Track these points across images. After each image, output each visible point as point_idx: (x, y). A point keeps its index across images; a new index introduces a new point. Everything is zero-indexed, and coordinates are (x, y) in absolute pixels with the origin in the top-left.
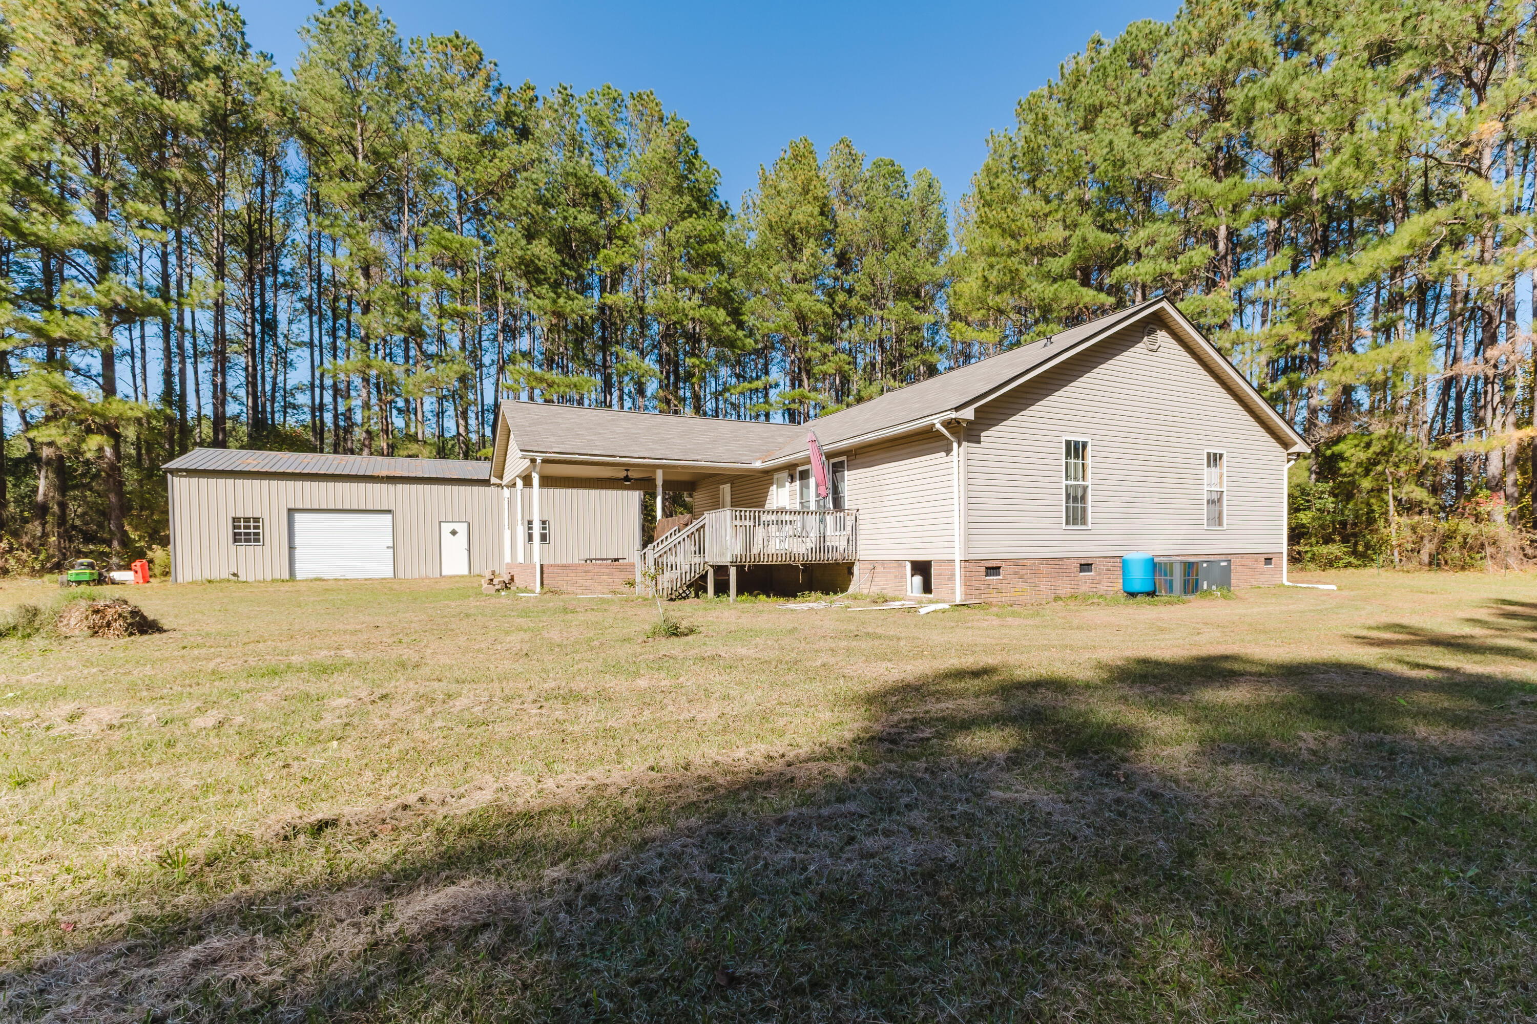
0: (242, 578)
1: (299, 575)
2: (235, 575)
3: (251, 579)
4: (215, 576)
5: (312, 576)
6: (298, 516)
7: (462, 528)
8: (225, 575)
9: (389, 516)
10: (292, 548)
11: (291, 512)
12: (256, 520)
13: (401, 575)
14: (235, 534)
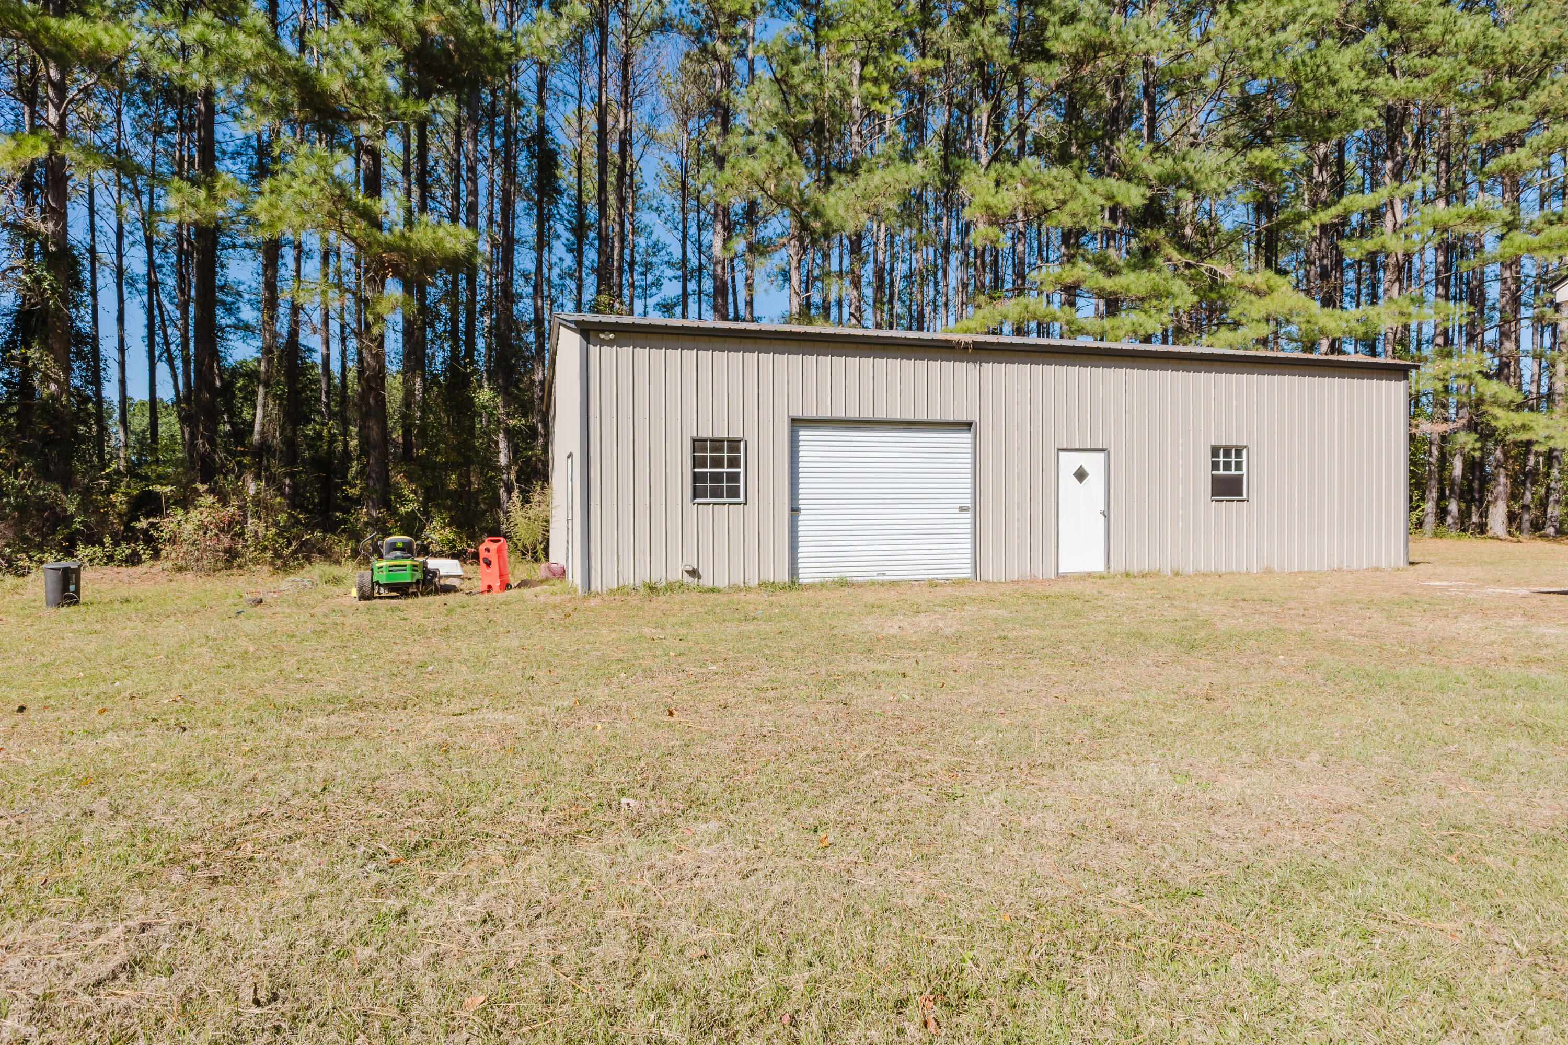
0: (707, 581)
1: (805, 577)
2: (694, 573)
3: (722, 583)
4: (659, 577)
5: (832, 574)
6: (805, 435)
7: (1094, 463)
8: (677, 574)
9: (965, 437)
10: (794, 510)
11: (797, 423)
12: (734, 444)
13: (987, 573)
14: (696, 478)
